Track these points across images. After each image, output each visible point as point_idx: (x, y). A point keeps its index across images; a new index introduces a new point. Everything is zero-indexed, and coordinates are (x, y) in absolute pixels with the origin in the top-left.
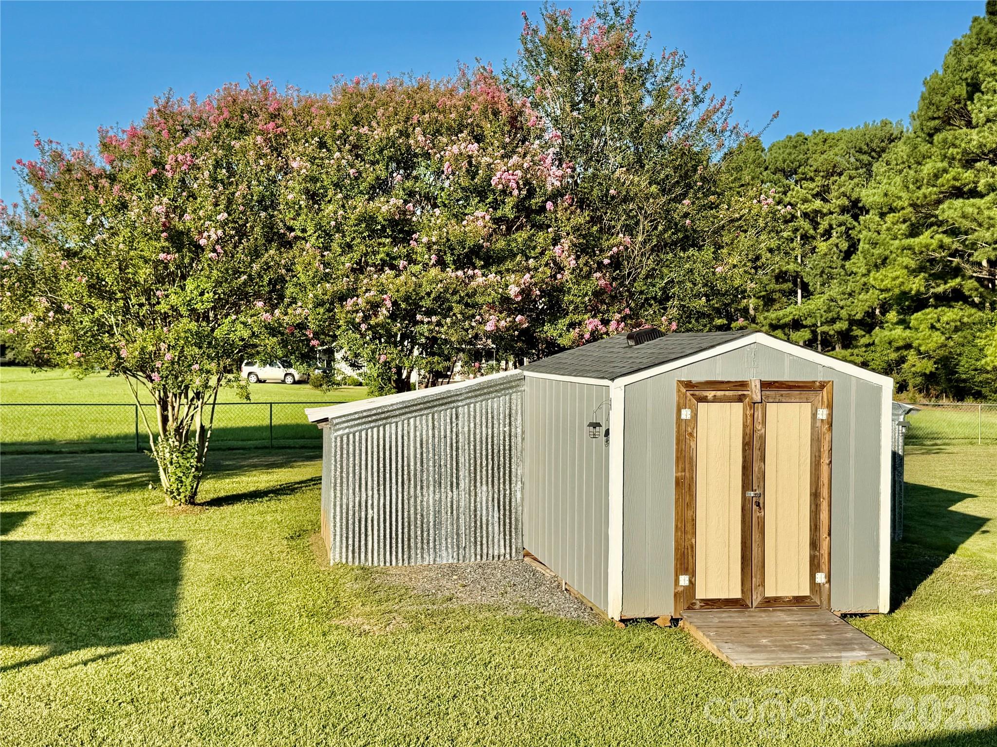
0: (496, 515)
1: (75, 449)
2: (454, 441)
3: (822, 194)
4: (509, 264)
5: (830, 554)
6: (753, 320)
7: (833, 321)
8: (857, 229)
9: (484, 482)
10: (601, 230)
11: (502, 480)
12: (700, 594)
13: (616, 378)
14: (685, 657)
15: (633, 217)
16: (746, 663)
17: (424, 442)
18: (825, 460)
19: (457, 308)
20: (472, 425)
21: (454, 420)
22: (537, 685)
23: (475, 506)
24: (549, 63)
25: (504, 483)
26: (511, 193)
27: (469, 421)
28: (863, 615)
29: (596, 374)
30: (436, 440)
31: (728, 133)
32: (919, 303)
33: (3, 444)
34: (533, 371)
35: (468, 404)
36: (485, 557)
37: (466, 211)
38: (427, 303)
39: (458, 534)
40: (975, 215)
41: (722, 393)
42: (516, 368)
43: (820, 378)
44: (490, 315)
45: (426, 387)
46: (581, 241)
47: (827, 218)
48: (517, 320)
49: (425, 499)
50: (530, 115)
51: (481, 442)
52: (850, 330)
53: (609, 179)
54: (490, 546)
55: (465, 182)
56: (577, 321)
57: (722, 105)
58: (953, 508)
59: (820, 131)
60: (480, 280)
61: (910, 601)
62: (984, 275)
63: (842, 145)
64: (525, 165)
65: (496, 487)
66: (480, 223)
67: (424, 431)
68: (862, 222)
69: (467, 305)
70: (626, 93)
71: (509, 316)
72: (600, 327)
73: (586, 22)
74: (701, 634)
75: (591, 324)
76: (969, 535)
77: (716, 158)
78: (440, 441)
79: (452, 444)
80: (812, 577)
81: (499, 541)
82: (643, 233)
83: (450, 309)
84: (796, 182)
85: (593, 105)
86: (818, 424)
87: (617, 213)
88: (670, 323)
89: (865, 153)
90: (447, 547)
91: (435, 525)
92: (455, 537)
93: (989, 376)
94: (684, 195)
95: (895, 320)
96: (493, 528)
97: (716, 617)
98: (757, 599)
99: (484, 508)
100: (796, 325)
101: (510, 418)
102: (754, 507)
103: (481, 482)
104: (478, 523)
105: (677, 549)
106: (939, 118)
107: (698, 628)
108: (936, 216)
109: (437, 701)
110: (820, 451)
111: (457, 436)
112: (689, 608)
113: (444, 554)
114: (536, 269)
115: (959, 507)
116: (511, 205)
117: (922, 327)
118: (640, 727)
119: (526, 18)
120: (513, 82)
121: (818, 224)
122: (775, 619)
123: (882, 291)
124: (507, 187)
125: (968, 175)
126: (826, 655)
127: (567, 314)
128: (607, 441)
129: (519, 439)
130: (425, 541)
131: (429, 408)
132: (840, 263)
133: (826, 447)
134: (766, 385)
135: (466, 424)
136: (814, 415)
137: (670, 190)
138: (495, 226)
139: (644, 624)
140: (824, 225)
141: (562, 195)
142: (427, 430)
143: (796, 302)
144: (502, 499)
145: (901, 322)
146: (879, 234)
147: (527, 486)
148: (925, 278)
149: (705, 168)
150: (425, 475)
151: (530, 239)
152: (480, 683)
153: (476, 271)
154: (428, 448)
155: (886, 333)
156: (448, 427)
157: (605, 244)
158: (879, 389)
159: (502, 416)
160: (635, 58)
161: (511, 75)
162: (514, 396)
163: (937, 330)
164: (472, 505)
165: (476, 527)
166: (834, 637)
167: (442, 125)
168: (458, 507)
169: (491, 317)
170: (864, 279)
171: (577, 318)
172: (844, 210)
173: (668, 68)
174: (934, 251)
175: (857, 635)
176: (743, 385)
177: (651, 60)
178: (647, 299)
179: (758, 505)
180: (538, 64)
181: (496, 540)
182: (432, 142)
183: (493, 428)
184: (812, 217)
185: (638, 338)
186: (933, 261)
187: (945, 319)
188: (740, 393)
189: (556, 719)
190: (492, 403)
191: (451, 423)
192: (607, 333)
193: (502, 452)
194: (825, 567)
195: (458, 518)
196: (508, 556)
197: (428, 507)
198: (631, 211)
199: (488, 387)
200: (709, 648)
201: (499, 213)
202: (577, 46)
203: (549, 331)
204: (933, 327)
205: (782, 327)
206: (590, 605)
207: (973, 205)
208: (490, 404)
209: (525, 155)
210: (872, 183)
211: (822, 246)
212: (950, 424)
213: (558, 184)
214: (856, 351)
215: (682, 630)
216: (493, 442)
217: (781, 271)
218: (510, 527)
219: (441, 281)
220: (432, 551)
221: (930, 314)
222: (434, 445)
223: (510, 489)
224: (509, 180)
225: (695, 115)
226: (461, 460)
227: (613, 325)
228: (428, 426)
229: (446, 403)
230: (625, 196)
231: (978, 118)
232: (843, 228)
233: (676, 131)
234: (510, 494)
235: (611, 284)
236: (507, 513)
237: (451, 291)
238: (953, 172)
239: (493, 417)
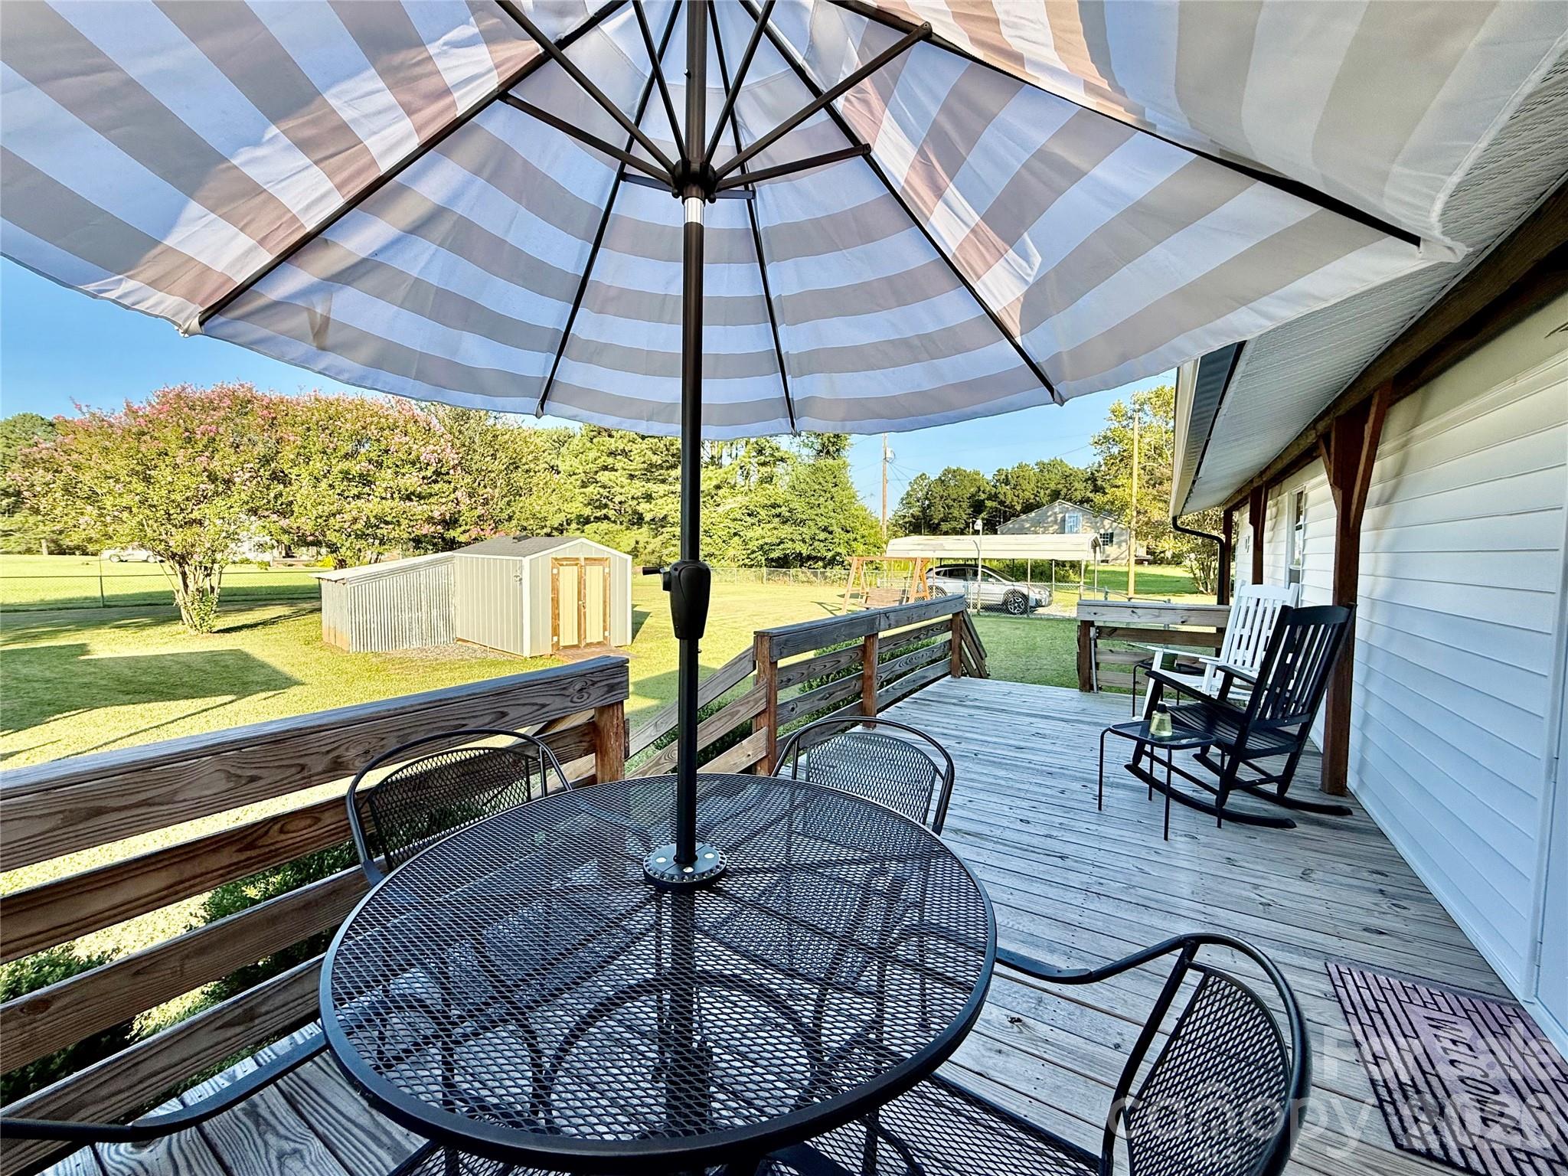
0: (442, 623)
1: (61, 606)
5: (610, 624)
9: (435, 607)
11: (444, 606)
12: (562, 644)
17: (402, 589)
18: (608, 588)
20: (428, 580)
23: (431, 619)
25: (446, 607)
27: (426, 578)
28: (622, 646)
30: (409, 588)
33: (3, 605)
34: (461, 553)
35: (426, 570)
36: (436, 643)
39: (422, 633)
40: (614, 480)
41: (570, 562)
43: (606, 556)
49: (403, 617)
51: (433, 588)
54: (439, 637)
65: (441, 609)
79: (417, 589)
80: (604, 633)
81: (444, 635)
86: (605, 574)
90: (416, 640)
91: (409, 629)
92: (420, 635)
96: (440, 629)
97: (569, 652)
98: (583, 643)
101: (447, 576)
102: (582, 608)
104: (433, 627)
105: (552, 626)
107: (563, 657)
110: (606, 585)
111: (420, 585)
112: (557, 649)
113: (414, 643)
122: (591, 650)
125: (610, 460)
128: (521, 583)
129: (453, 586)
130: (404, 638)
131: (404, 572)
133: (608, 583)
134: (586, 559)
136: (604, 571)
139: (539, 657)
142: (404, 583)
144: (444, 615)
147: (458, 607)
148: (590, 508)
150: (403, 605)
151: (443, 488)
154: (404, 592)
156: (415, 581)
159: (443, 575)
162: (449, 566)
164: (429, 618)
165: (431, 629)
168: (421, 620)
174: (595, 495)
176: (577, 559)
179: (584, 607)
181: (442, 635)
183: (439, 581)
185: (519, 539)
186: (594, 500)
188: (576, 562)
193: (444, 593)
194: (608, 629)
195: (422, 625)
196: (448, 642)
197: (405, 621)
199: (436, 561)
206: (511, 654)
207: (613, 475)
208: (437, 569)
216: (439, 588)
218: (449, 628)
220: (407, 642)
222: (407, 590)
223: (449, 609)
226: (423, 597)
228: (403, 581)
229: (413, 569)
234: (449, 612)
236: (448, 621)
238: (603, 458)
239: (439, 576)
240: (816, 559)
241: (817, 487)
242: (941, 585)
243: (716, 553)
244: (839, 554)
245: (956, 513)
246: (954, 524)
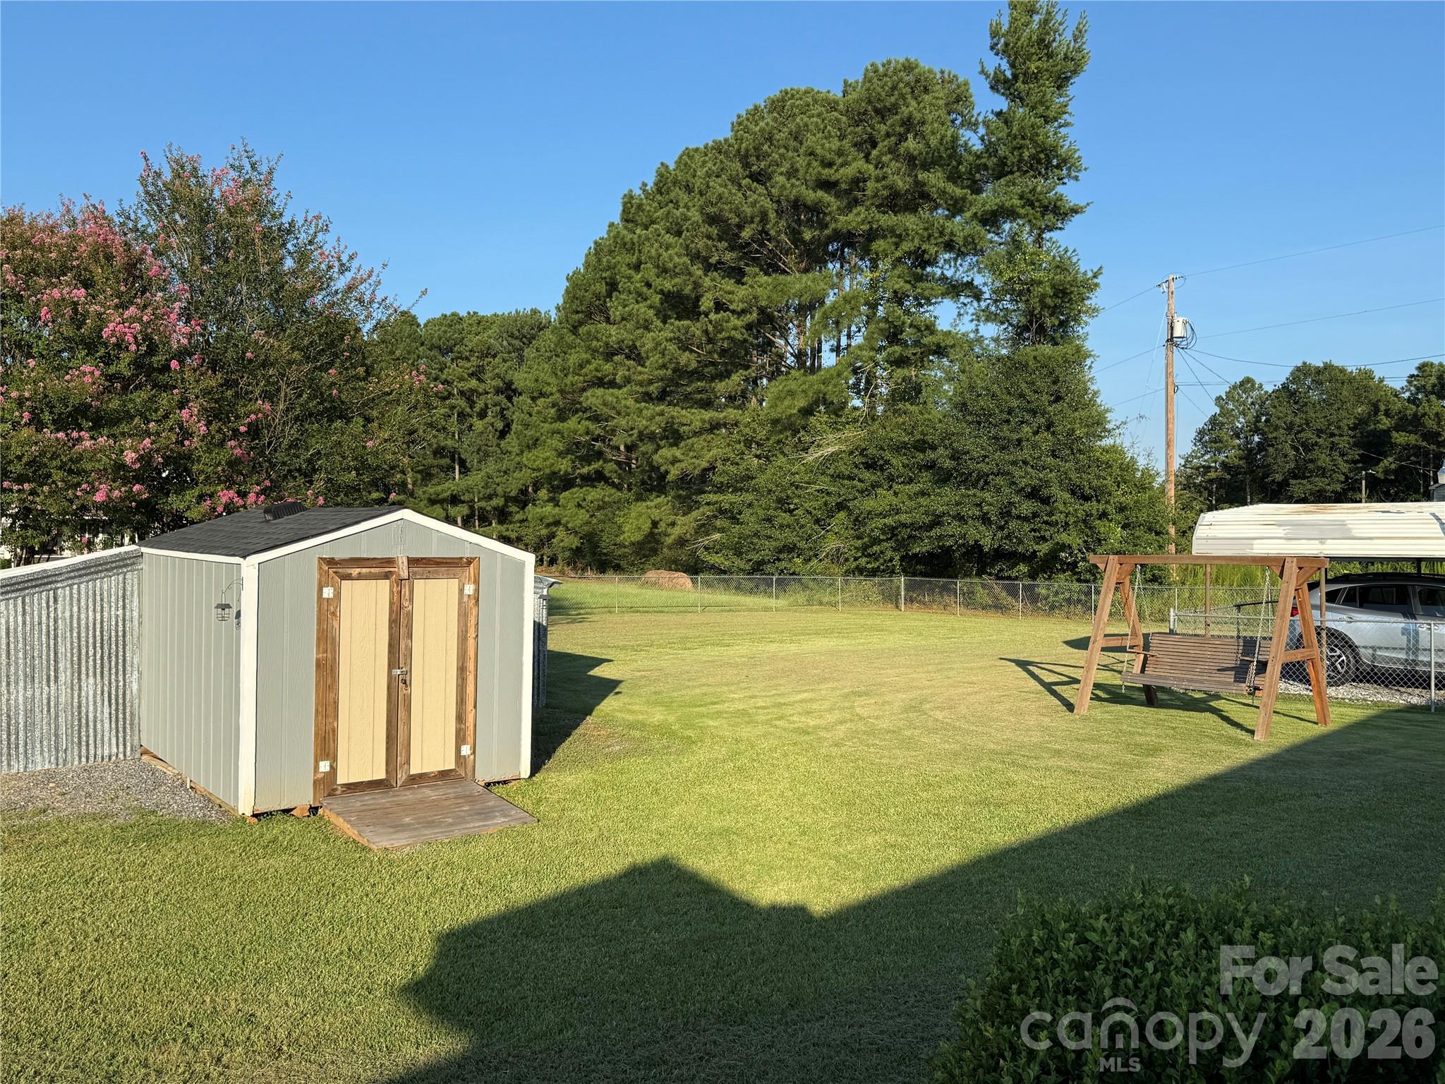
0: (106, 710)
2: (52, 628)
3: (477, 374)
4: (124, 427)
5: (475, 725)
6: (412, 494)
7: (490, 497)
8: (511, 410)
9: (91, 674)
10: (237, 395)
11: (113, 671)
12: (342, 779)
13: (249, 555)
14: (324, 846)
15: (273, 384)
16: (386, 844)
17: (12, 630)
18: (472, 634)
19: (57, 475)
20: (75, 609)
21: (51, 603)
22: (150, 897)
23: (80, 702)
24: (173, 210)
25: (117, 673)
26: (127, 347)
27: (71, 604)
28: (505, 782)
29: (225, 551)
30: (28, 628)
31: (376, 305)
32: (567, 483)
34: (152, 547)
35: (71, 586)
36: (92, 759)
37: (70, 365)
38: (17, 468)
39: (57, 736)
40: (614, 403)
41: (368, 570)
42: (134, 542)
43: (467, 554)
44: (100, 483)
45: (18, 565)
46: (213, 405)
47: (483, 397)
48: (134, 489)
49: (12, 697)
50: (152, 266)
51: (87, 628)
52: (506, 505)
53: (246, 341)
54: (99, 745)
55: (68, 331)
56: (209, 492)
57: (369, 276)
58: (591, 673)
59: (475, 313)
60: (88, 443)
61: (550, 764)
62: (622, 458)
63: (495, 328)
64: (145, 318)
65: (106, 679)
66: (88, 379)
67: (11, 619)
68: (515, 403)
69: (70, 471)
70: (265, 252)
71: (124, 485)
72: (236, 499)
73: (218, 172)
74: (341, 820)
75: (226, 495)
76: (604, 697)
77: (367, 327)
78: (32, 629)
79: (48, 632)
80: (458, 750)
81: (110, 739)
82: (285, 401)
83: (49, 475)
84: (452, 360)
85: (227, 261)
86: (465, 599)
87: (255, 377)
88: (317, 497)
89: (516, 338)
90: (42, 751)
91: (26, 726)
92: (53, 739)
93: (626, 550)
94: (331, 364)
95: (546, 498)
96: (103, 726)
97: (358, 802)
98: (401, 777)
99: (91, 703)
100: (455, 500)
101: (124, 601)
102: (401, 684)
103: (87, 674)
104: (84, 721)
105: (317, 734)
106: (582, 312)
107: (338, 814)
108: (580, 403)
109: (20, 931)
110: (466, 626)
111: (56, 621)
112: (329, 795)
113: (38, 758)
114: (158, 434)
115: (597, 672)
116: (127, 360)
117: (569, 505)
118: (269, 927)
119: (146, 158)
120: (131, 226)
121: (474, 402)
122: (420, 796)
123: (534, 470)
124: (123, 340)
125: (608, 367)
126: (468, 826)
127: (197, 484)
128: (239, 623)
129: (136, 623)
130: (13, 746)
131: (18, 590)
132: (495, 441)
133: (473, 622)
134: (413, 562)
135: (67, 607)
136: (461, 591)
137: (315, 358)
138: (107, 384)
139: (279, 817)
140: (479, 405)
141: (191, 355)
142: (16, 616)
143: (454, 478)
144: (113, 692)
145: (551, 500)
146: (531, 415)
147: (145, 675)
148: (571, 459)
149: (353, 338)
150: (12, 668)
151: (152, 399)
152: (78, 904)
153: (83, 433)
154: (16, 637)
155: (539, 510)
156: (44, 613)
157: (242, 411)
158: (522, 564)
159: (113, 597)
160: (274, 217)
161: (128, 218)
162: (129, 576)
163: (583, 508)
164: (76, 700)
165: (80, 726)
166: (476, 807)
167: (38, 265)
168: (57, 704)
169: (101, 486)
170: (518, 459)
171: (208, 489)
172: (498, 391)
173: (311, 232)
174: (580, 435)
175: (498, 803)
176: (390, 562)
177: (293, 221)
178: (290, 471)
179: (405, 683)
180: (161, 210)
181: (106, 739)
182: (26, 282)
183: (102, 612)
184: (469, 396)
185: (276, 513)
186: (578, 444)
187: (589, 498)
188: (387, 570)
189: (172, 931)
190: (101, 583)
191: (48, 607)
192: (244, 506)
193: (113, 639)
194: (470, 739)
195: (57, 716)
196: (121, 756)
197: (17, 707)
198: (271, 376)
199: (96, 566)
200: (350, 834)
201: (112, 369)
202: (208, 195)
203: (175, 502)
204: (579, 506)
205: (441, 502)
206: (218, 802)
207: (612, 394)
208: (98, 584)
209: (145, 307)
210: (524, 368)
211: (479, 425)
212: (593, 595)
213: (185, 341)
214: (511, 527)
215: (322, 818)
216: (102, 627)
217: (439, 446)
218: (125, 723)
219: (36, 443)
220: (21, 757)
221: (576, 493)
222: (24, 634)
223: (124, 680)
224: (125, 334)
225: (341, 283)
226: (61, 649)
227: (251, 497)
228: (16, 612)
229: (41, 585)
230: (264, 361)
231: (615, 316)
232: (498, 408)
233: (320, 297)
234: (124, 685)
235: (249, 454)
236: (121, 707)
237: (49, 455)
238: (594, 364)
239: (102, 600)
240: (1013, 558)
241: (1015, 403)
242: (1342, 627)
243: (802, 544)
244: (1063, 547)
245: (1324, 459)
246: (1320, 483)
